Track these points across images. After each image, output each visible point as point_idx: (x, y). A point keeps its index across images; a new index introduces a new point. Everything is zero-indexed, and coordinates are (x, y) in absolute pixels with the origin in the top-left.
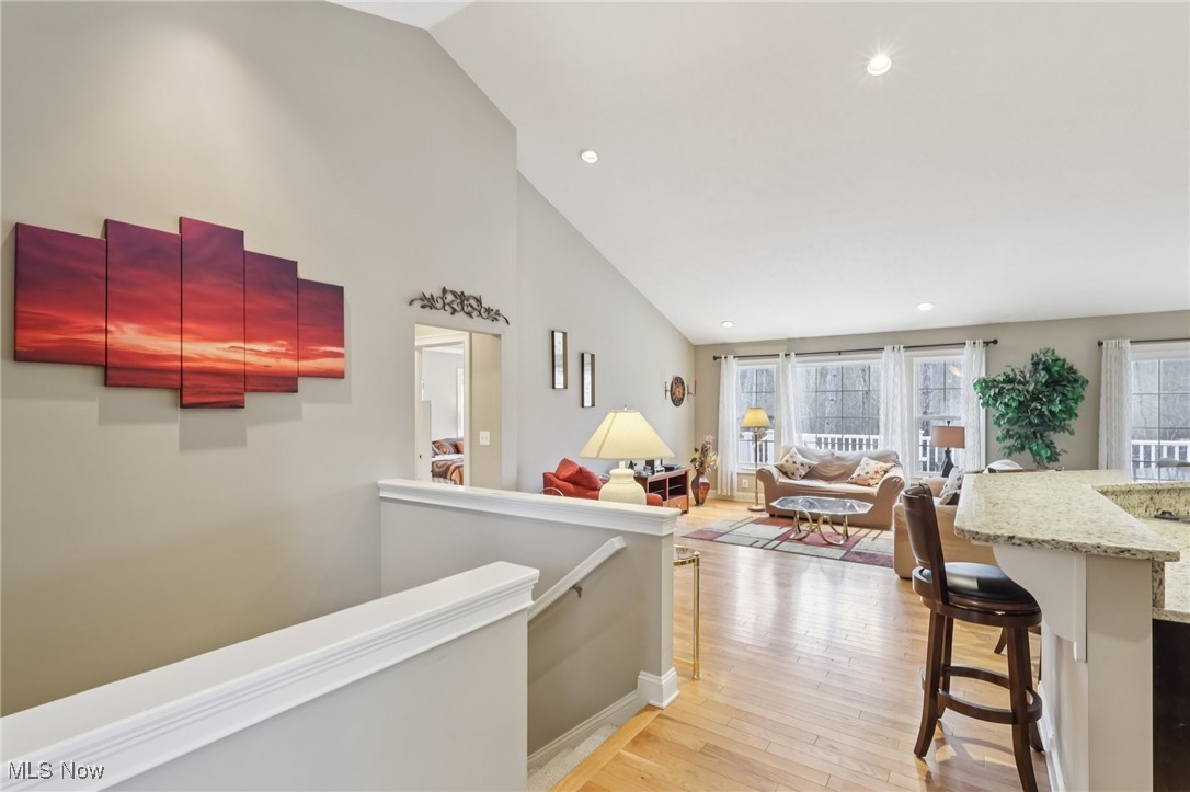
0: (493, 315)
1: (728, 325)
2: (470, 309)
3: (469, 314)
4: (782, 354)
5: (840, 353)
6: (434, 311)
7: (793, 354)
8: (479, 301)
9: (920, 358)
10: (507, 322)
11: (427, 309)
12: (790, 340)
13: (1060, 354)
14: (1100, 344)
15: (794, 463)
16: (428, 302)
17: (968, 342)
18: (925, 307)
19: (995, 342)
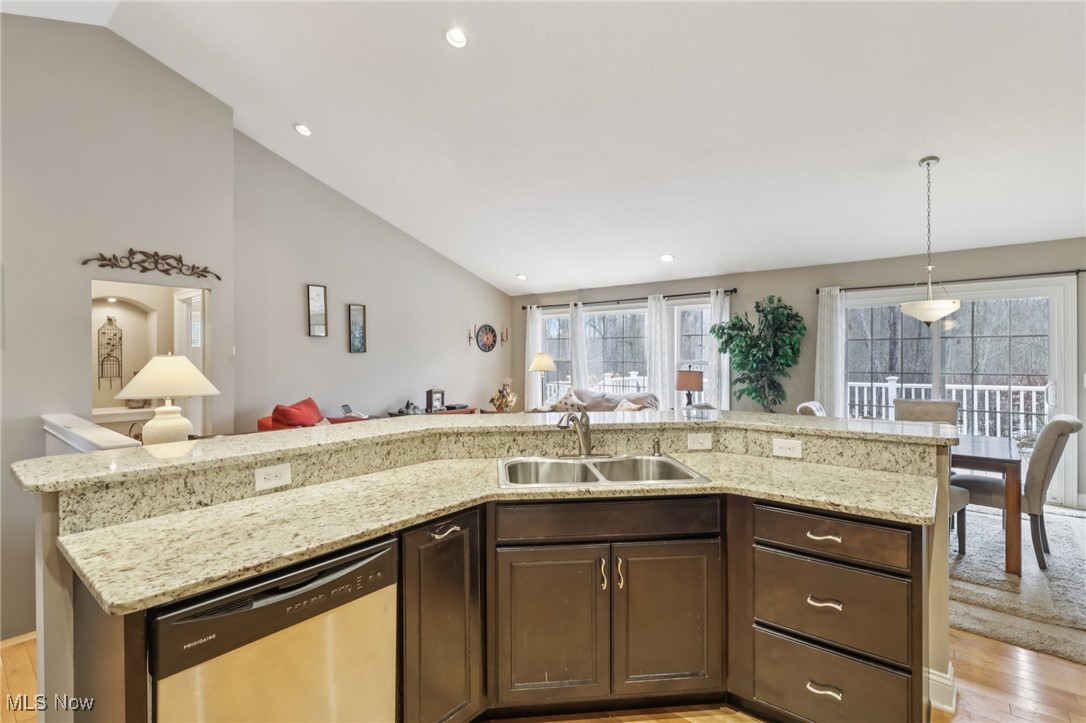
0: (202, 273)
1: (522, 278)
2: (166, 267)
3: (166, 272)
4: (572, 304)
5: (618, 302)
6: (116, 269)
7: (580, 304)
8: (179, 260)
9: (679, 307)
10: (219, 278)
11: (108, 268)
12: (581, 290)
13: (786, 301)
14: (818, 292)
15: (566, 404)
16: (108, 262)
17: (713, 291)
18: (667, 258)
19: (735, 291)
